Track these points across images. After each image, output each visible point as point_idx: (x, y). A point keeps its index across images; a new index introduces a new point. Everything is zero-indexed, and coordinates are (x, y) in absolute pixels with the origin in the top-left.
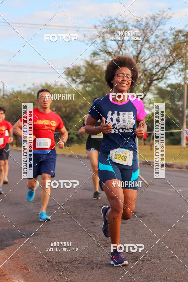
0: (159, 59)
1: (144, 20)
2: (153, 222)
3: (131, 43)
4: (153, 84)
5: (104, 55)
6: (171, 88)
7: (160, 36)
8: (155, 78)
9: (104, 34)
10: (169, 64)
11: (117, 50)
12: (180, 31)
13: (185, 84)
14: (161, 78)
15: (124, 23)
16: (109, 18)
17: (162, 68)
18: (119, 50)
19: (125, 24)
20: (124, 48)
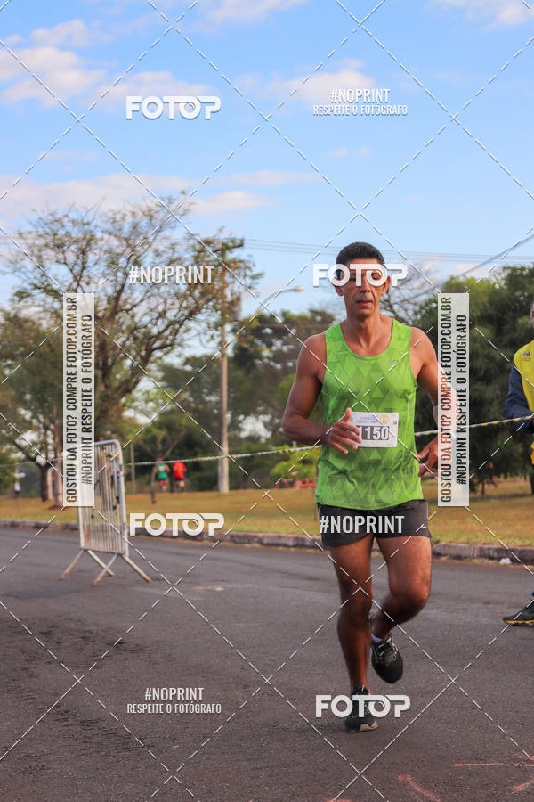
0: (165, 302)
1: (129, 219)
2: (161, 660)
3: (102, 267)
4: (152, 359)
5: (43, 296)
6: (192, 365)
7: (164, 252)
8: (157, 344)
9: (40, 250)
10: (186, 312)
11: (71, 285)
12: (208, 242)
13: (223, 355)
14: (171, 345)
15: (84, 224)
16: (51, 215)
17: (171, 323)
18: (75, 285)
19: (86, 227)
20: (87, 279)
